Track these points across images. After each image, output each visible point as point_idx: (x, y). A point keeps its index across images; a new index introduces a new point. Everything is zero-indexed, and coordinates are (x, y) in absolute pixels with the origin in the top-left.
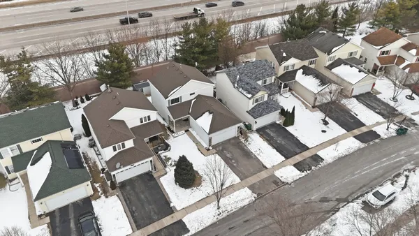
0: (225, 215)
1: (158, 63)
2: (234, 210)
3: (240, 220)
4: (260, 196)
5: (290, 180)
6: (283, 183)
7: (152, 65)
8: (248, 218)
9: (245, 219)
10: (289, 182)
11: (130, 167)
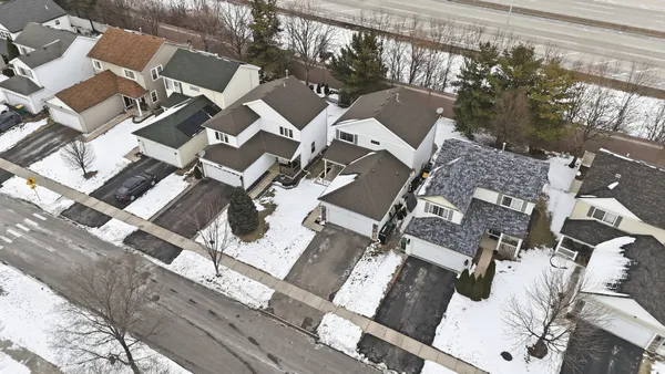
0: (211, 286)
1: (442, 92)
2: (225, 294)
3: (211, 304)
4: (267, 313)
5: (325, 339)
6: (315, 332)
7: (430, 90)
8: (219, 313)
9: (214, 310)
10: (322, 340)
11: (217, 165)
